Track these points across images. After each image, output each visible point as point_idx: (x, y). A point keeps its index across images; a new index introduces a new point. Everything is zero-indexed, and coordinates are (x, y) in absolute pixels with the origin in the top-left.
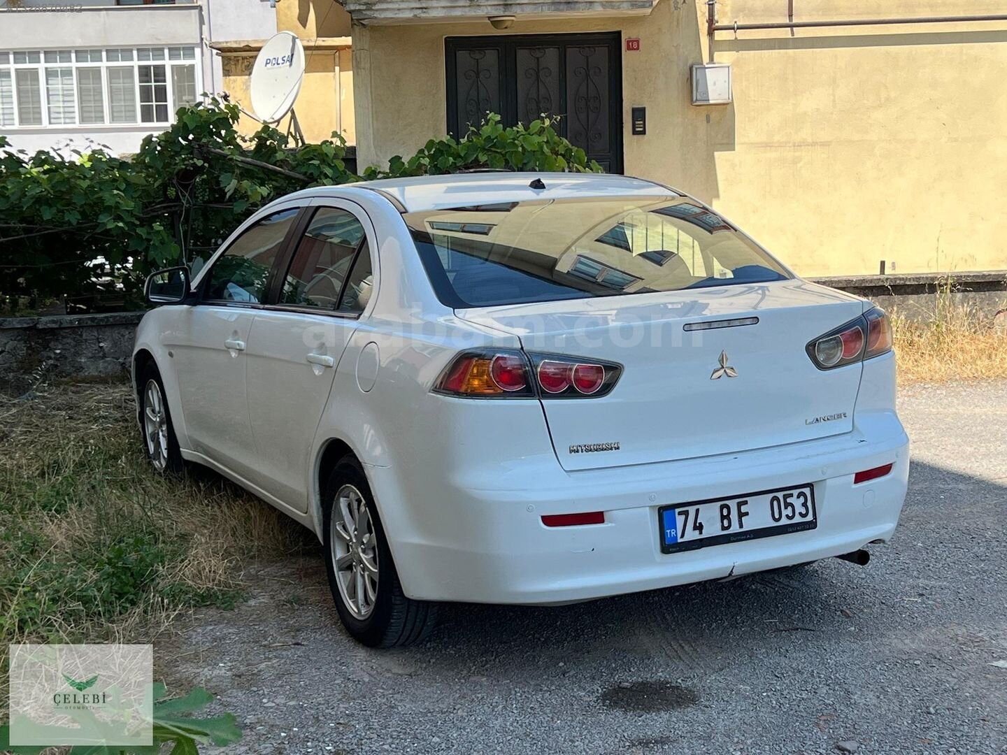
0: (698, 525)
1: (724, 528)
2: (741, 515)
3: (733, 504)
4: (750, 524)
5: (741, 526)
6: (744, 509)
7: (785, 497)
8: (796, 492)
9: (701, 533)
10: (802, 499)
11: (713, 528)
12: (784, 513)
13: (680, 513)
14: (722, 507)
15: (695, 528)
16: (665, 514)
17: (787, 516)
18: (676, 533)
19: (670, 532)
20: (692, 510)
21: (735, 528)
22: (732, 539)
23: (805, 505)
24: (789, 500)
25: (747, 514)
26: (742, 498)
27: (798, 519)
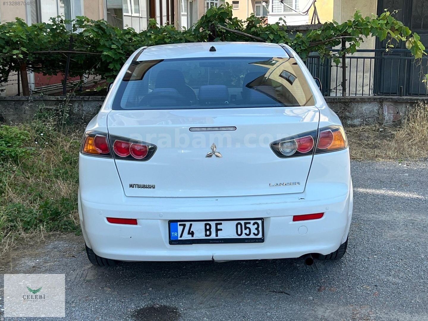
0: (191, 232)
1: (206, 235)
2: (217, 230)
3: (213, 224)
4: (222, 235)
5: (217, 235)
6: (219, 227)
7: (245, 224)
8: (252, 222)
9: (193, 236)
10: (256, 226)
11: (200, 234)
12: (244, 231)
13: (180, 225)
14: (206, 225)
15: (189, 233)
16: (171, 224)
17: (246, 234)
18: (177, 235)
19: (174, 234)
20: (188, 224)
21: (213, 236)
22: (211, 242)
23: (257, 229)
24: (248, 225)
25: (221, 230)
26: (219, 222)
27: (252, 236)
